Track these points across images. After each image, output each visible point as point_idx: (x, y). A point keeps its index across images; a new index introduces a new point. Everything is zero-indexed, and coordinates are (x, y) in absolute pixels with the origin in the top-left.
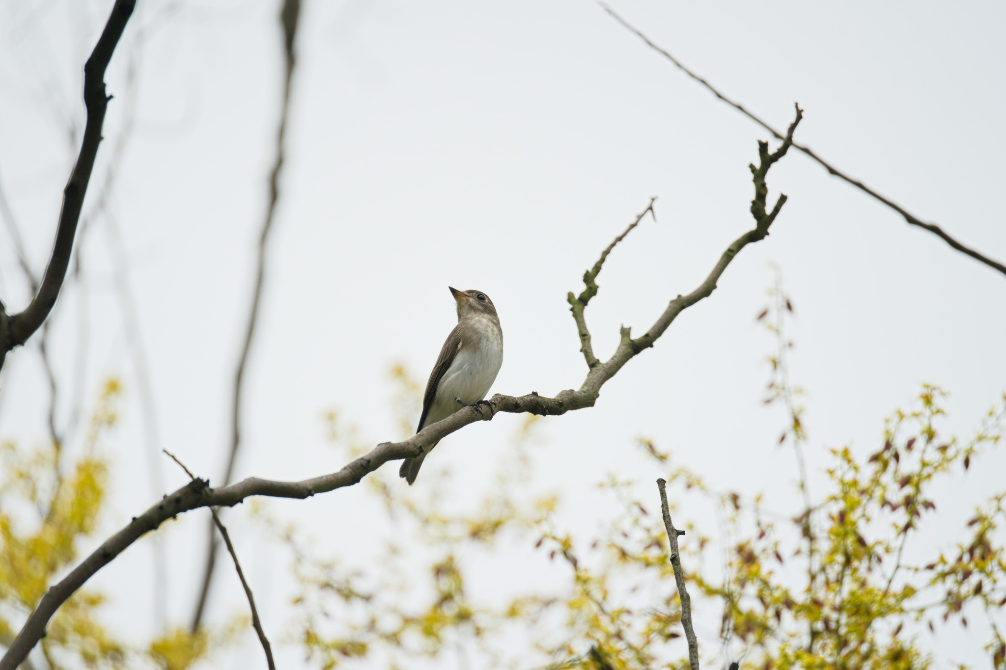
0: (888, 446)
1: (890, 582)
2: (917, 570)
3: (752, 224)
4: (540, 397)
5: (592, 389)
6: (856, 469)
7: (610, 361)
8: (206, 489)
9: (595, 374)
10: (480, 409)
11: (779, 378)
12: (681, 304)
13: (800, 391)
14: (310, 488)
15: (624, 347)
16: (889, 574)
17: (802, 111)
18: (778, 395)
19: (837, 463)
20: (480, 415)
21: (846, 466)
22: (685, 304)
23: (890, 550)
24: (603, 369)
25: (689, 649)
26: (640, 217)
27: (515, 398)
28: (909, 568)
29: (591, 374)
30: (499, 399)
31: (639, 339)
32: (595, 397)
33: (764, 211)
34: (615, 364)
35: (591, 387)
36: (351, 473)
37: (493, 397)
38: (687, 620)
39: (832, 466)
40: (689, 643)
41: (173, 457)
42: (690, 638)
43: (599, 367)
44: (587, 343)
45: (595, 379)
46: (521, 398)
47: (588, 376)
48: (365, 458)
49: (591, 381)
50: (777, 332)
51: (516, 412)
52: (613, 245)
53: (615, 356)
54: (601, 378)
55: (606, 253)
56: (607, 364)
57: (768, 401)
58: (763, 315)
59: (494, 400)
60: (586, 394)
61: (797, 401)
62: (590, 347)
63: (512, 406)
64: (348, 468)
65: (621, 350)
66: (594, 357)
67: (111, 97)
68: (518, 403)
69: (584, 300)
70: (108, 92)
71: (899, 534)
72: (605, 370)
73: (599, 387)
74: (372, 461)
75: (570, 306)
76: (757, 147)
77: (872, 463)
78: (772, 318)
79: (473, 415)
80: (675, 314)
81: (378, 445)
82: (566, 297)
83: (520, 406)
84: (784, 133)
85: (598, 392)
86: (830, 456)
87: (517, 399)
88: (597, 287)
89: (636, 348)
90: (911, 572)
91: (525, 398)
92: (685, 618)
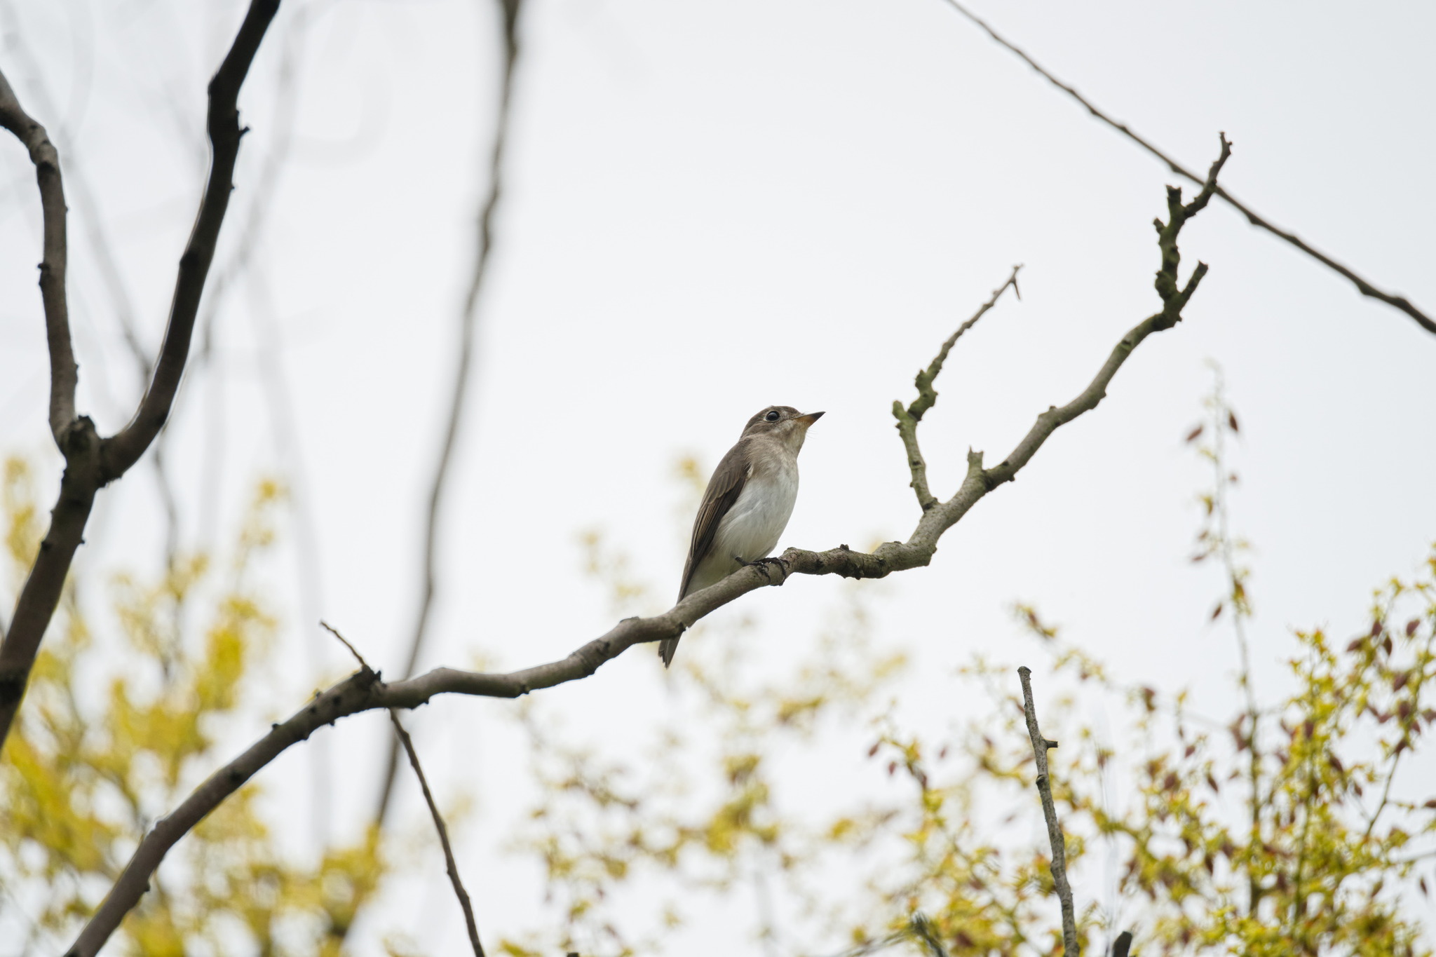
0: (1377, 629)
1: (1372, 823)
2: (1412, 807)
3: (1156, 305)
4: (852, 552)
5: (926, 541)
6: (1331, 661)
7: (952, 500)
8: (377, 684)
9: (930, 519)
10: (766, 570)
11: (1215, 525)
12: (1055, 419)
13: (1244, 545)
14: (524, 682)
15: (972, 481)
16: (1372, 813)
17: (1231, 144)
18: (1213, 549)
19: (1305, 651)
20: (766, 578)
21: (1316, 657)
22: (1060, 419)
23: (1375, 778)
24: (942, 512)
25: (1063, 911)
26: (997, 294)
27: (816, 554)
28: (1400, 805)
29: (925, 519)
30: (793, 556)
31: (994, 469)
32: (930, 552)
33: (1175, 286)
34: (959, 504)
35: (925, 538)
36: (582, 661)
37: (785, 552)
38: (1060, 870)
39: (1297, 656)
40: (1062, 901)
41: (335, 632)
42: (1063, 895)
43: (937, 508)
44: (920, 474)
45: (931, 526)
46: (825, 554)
47: (921, 521)
48: (603, 640)
49: (925, 528)
50: (1216, 460)
51: (818, 573)
52: (959, 334)
53: (959, 494)
54: (939, 524)
55: (949, 345)
56: (948, 504)
57: (1199, 559)
58: (1195, 434)
59: (787, 556)
60: (918, 548)
61: (1240, 560)
62: (924, 480)
63: (812, 565)
64: (578, 654)
65: (969, 485)
66: (929, 495)
67: (247, 129)
68: (821, 560)
69: (916, 413)
70: (243, 122)
71: (1387, 757)
72: (945, 514)
73: (937, 537)
74: (612, 643)
75: (897, 421)
76: (1165, 194)
77: (1352, 653)
78: (1209, 439)
79: (757, 578)
80: (1046, 434)
81: (622, 621)
82: (890, 408)
83: (823, 565)
84: (1205, 176)
85: (935, 546)
86: (1295, 641)
87: (819, 556)
88: (936, 394)
89: (989, 481)
90: (1404, 811)
91: (831, 553)
92: (1057, 866)
